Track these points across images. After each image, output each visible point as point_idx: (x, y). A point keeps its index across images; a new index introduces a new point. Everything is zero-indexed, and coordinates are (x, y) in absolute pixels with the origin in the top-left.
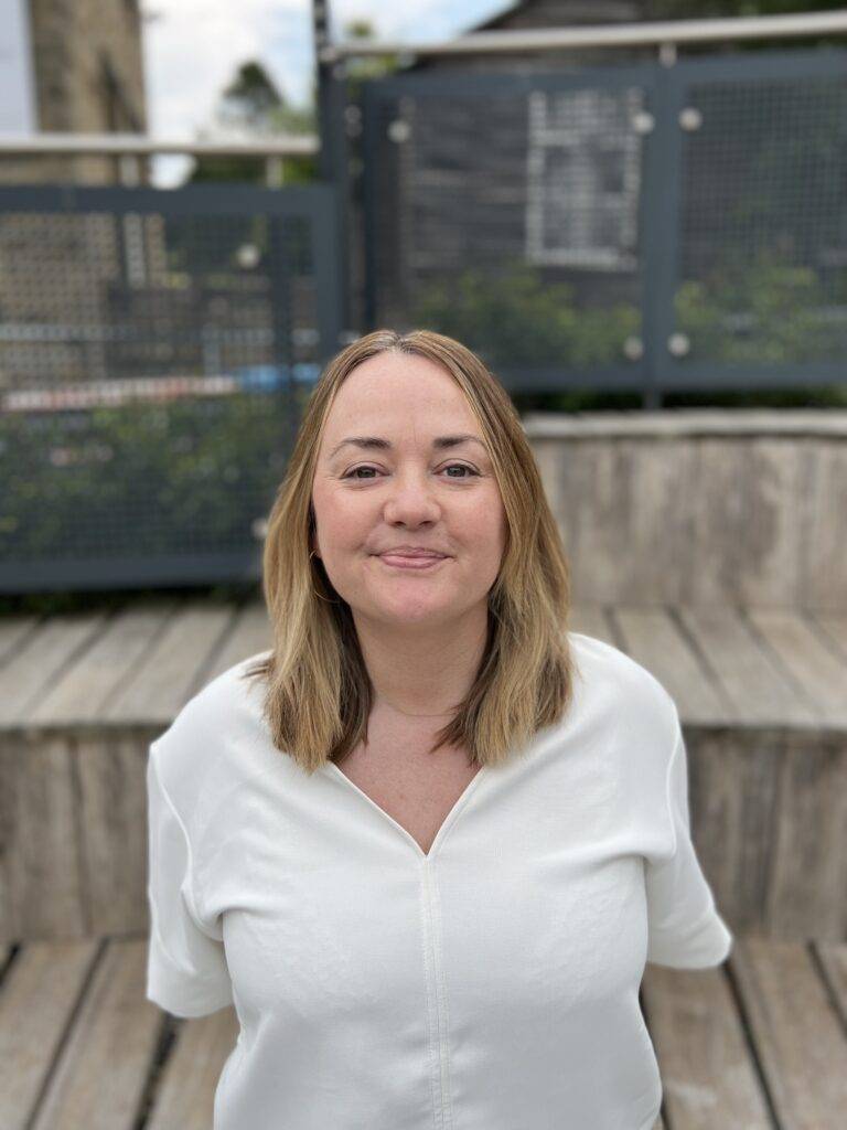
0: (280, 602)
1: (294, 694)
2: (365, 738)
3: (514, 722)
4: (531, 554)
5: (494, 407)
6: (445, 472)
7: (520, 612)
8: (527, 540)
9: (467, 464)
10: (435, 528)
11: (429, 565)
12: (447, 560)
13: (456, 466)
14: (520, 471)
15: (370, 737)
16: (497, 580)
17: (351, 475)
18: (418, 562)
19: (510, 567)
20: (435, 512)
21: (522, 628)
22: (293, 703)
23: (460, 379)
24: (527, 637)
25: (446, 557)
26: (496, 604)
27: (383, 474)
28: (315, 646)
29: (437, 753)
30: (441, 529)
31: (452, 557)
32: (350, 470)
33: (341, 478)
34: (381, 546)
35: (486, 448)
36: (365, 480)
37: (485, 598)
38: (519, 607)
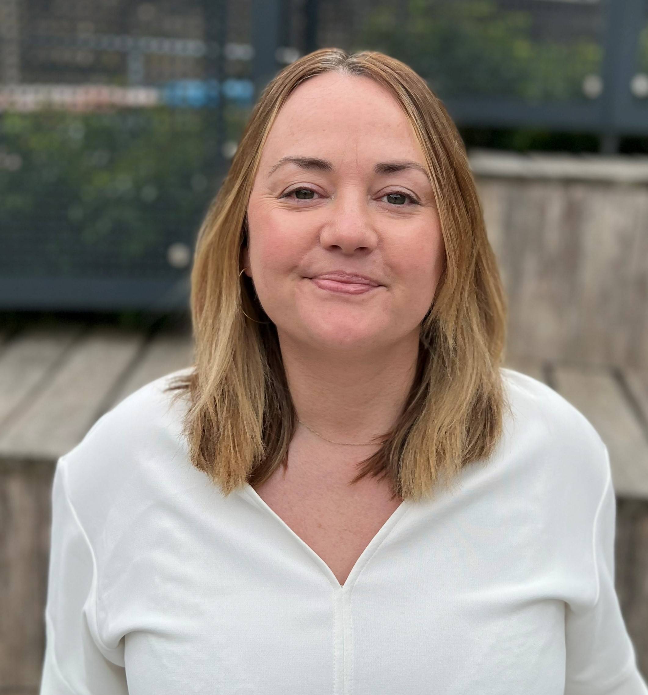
0: (206, 319)
1: (217, 415)
2: (285, 463)
3: (441, 456)
4: (467, 288)
5: (439, 135)
6: (385, 199)
7: (451, 347)
8: (464, 273)
9: (408, 192)
10: (371, 255)
11: (362, 292)
12: (381, 289)
13: (397, 193)
14: (461, 203)
15: (290, 463)
16: (429, 312)
17: (289, 195)
18: (351, 288)
19: (444, 300)
20: (372, 239)
21: (453, 363)
22: (214, 423)
23: (406, 105)
24: (459, 373)
25: (380, 286)
26: (427, 337)
27: (322, 196)
28: (240, 366)
29: (359, 484)
30: (377, 257)
31: (385, 286)
32: (288, 190)
33: (279, 197)
34: (315, 269)
35: (428, 177)
36: (303, 202)
37: (416, 329)
38: (451, 341)
